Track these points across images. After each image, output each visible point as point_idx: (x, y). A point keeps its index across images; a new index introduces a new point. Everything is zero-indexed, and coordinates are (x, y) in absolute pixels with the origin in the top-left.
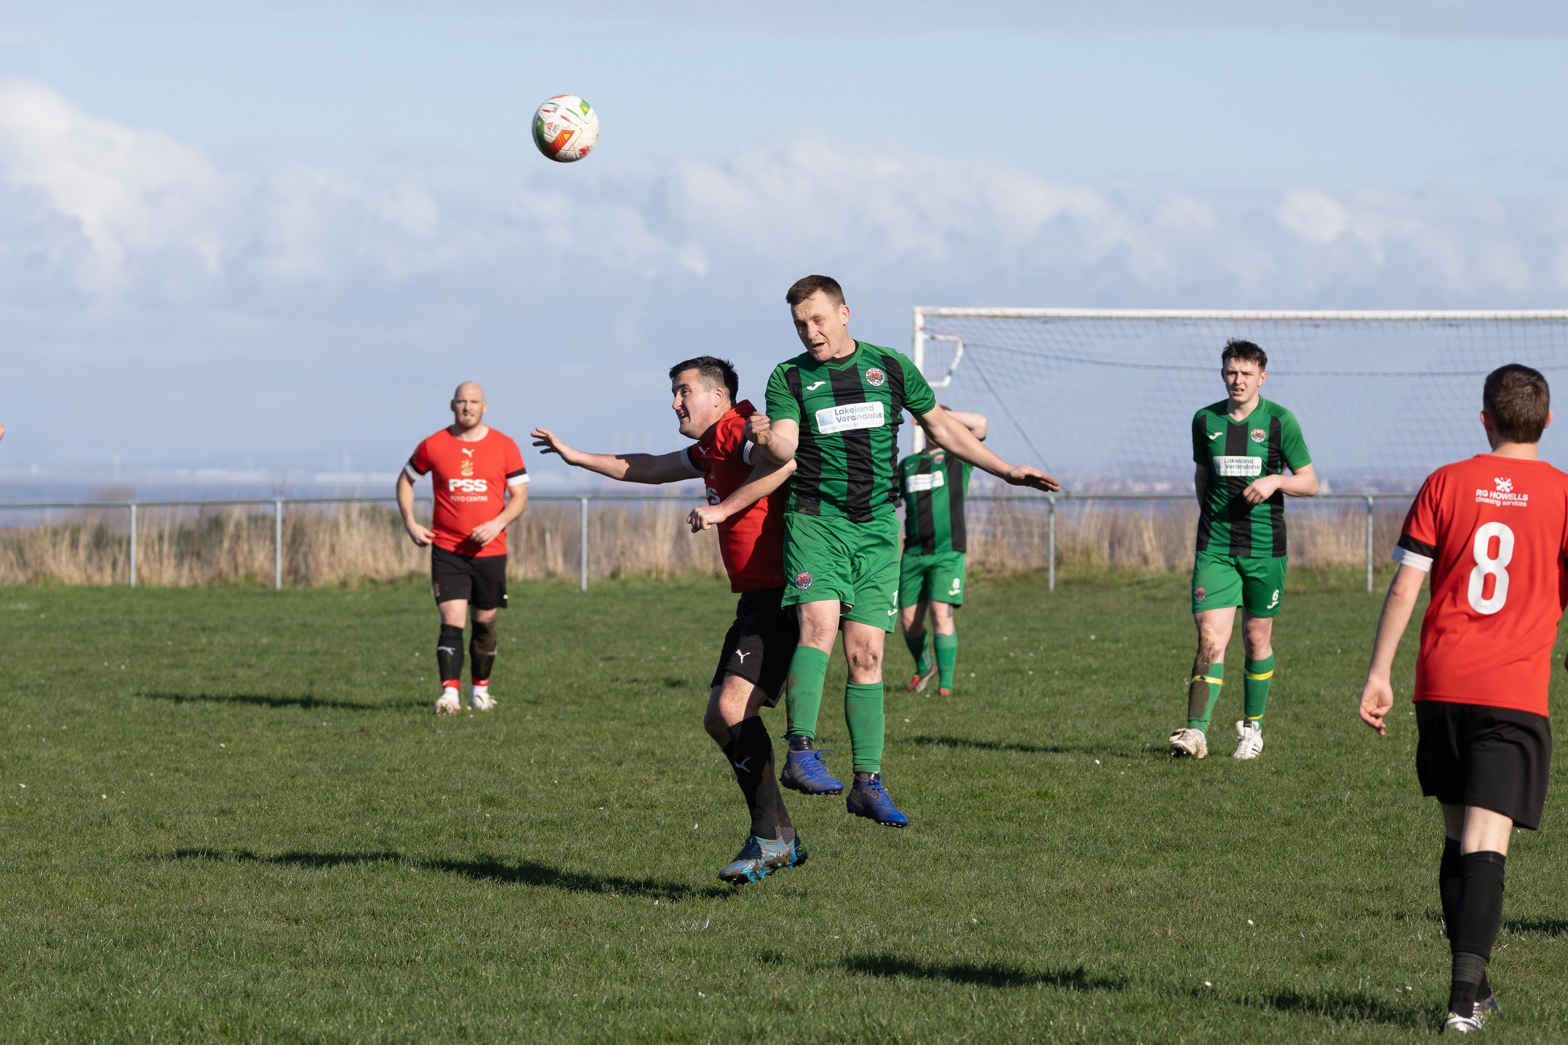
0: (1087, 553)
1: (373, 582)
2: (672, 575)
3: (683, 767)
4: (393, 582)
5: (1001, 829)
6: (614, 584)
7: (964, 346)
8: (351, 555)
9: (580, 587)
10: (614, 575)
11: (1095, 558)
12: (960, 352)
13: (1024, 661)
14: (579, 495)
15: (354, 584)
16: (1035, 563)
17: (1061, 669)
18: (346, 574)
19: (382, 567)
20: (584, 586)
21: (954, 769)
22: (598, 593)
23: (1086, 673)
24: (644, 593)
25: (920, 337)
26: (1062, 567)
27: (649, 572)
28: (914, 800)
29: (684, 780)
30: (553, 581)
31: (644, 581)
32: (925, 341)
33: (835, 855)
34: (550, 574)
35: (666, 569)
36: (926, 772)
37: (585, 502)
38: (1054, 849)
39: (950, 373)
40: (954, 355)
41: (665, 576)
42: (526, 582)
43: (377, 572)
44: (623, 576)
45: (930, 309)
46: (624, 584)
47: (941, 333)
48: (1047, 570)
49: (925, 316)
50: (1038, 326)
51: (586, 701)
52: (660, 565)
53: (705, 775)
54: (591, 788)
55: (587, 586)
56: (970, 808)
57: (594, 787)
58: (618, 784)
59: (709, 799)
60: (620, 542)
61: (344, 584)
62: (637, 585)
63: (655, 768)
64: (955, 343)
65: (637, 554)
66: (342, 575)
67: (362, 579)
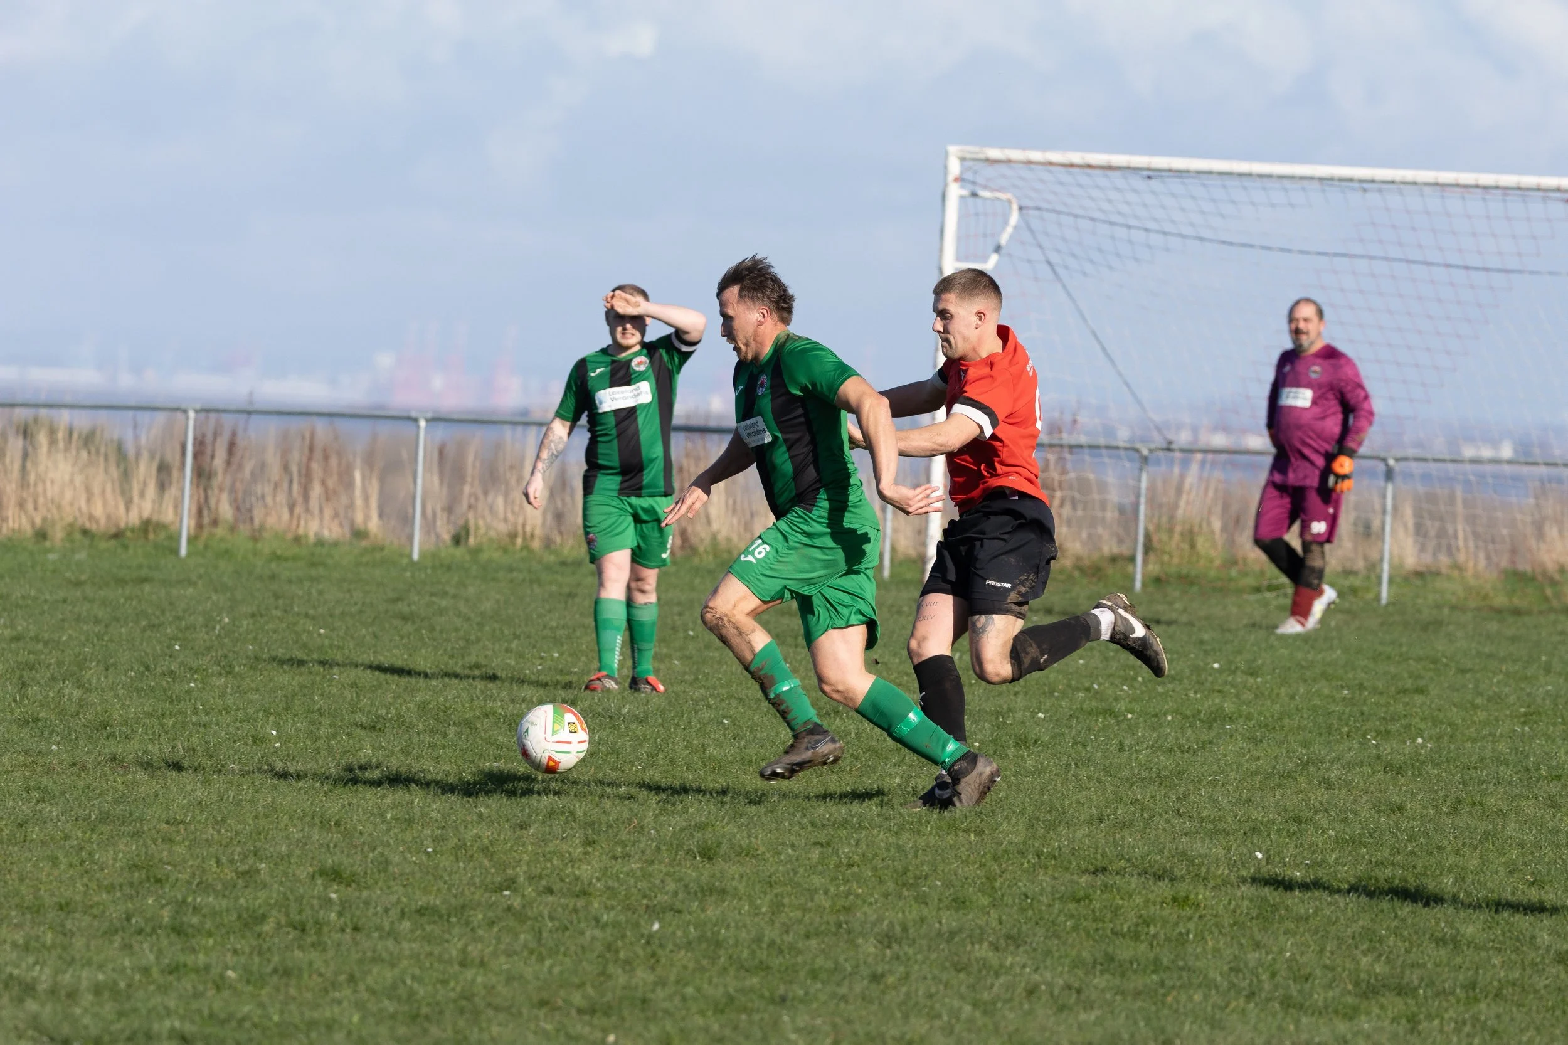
0: (1190, 537)
1: (85, 532)
2: (548, 543)
3: (624, 835)
4: (118, 535)
5: (1125, 951)
6: (459, 552)
7: (1021, 208)
8: (52, 491)
9: (410, 556)
10: (457, 540)
11: (1201, 543)
12: (1014, 218)
13: (1116, 699)
14: (414, 414)
15: (58, 534)
16: (1110, 547)
17: (1176, 712)
18: (44, 520)
19: (98, 511)
20: (416, 556)
21: (1039, 857)
22: (436, 563)
23: (1215, 718)
24: (511, 570)
25: (955, 192)
26: (1152, 557)
27: (513, 536)
28: (985, 901)
29: (626, 856)
30: (364, 543)
31: (505, 551)
32: (963, 201)
33: (876, 978)
34: (359, 534)
35: (538, 532)
36: (995, 859)
37: (423, 423)
38: (1209, 985)
39: (998, 249)
40: (1006, 222)
41: (536, 545)
42: (320, 542)
43: (91, 517)
44: (472, 541)
45: (972, 150)
46: (476, 552)
47: (985, 187)
48: (1132, 559)
49: (963, 159)
50: (1138, 183)
51: (452, 732)
52: (528, 529)
53: (658, 849)
54: (486, 862)
55: (422, 554)
56: (1072, 916)
57: (491, 860)
58: (526, 857)
59: (671, 886)
60: (467, 489)
61: (41, 535)
62: (497, 555)
63: (579, 835)
64: (1009, 202)
65: (492, 509)
66: (38, 521)
67: (70, 529)
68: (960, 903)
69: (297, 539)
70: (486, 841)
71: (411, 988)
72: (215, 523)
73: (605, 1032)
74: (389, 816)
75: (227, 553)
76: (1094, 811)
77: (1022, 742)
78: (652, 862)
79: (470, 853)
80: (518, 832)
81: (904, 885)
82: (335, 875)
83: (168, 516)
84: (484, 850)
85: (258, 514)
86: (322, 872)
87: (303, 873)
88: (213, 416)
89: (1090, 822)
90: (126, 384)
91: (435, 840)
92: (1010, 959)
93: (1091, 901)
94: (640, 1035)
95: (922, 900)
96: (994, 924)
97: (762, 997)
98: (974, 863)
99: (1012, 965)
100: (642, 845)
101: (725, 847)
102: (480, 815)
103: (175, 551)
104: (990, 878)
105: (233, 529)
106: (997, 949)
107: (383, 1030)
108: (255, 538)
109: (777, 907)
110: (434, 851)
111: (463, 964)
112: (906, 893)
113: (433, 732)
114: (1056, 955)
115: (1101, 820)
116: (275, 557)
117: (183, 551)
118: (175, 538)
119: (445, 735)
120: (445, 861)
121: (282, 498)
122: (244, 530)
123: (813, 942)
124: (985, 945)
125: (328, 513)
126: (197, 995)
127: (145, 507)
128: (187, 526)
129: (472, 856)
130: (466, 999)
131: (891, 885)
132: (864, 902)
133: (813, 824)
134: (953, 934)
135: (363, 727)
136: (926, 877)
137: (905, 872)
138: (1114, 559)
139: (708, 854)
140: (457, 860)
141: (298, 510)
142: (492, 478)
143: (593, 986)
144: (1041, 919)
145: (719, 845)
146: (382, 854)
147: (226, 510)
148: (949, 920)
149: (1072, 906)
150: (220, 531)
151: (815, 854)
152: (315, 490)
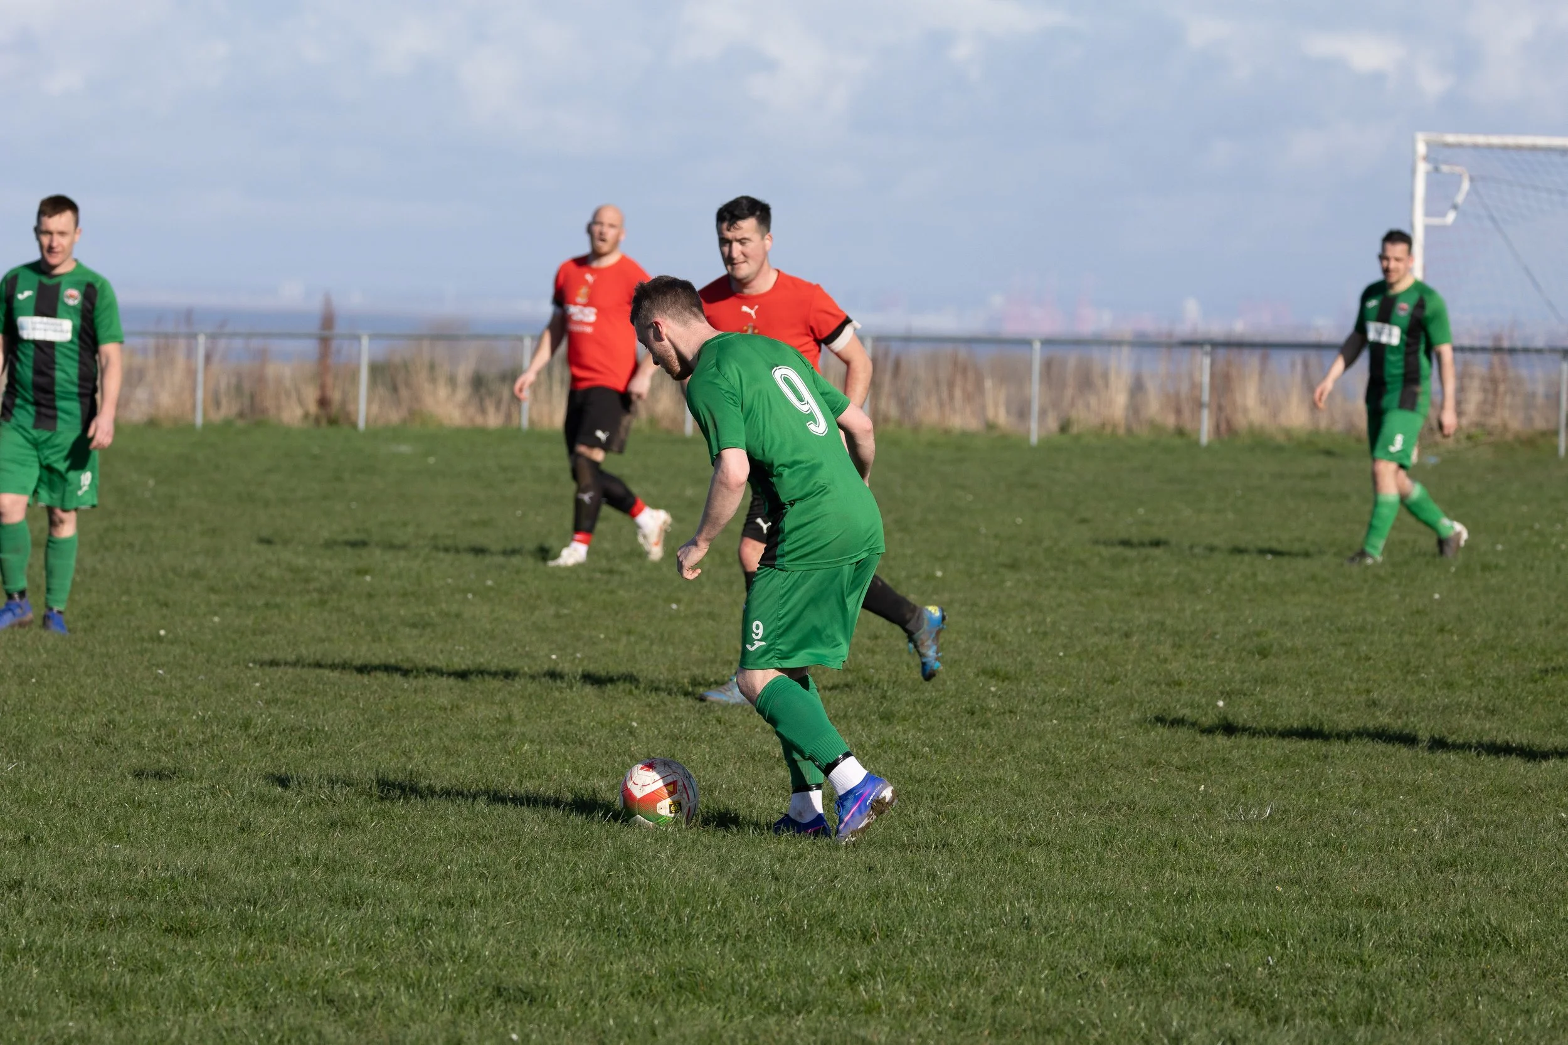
2: (1129, 431)
3: (1201, 641)
6: (1066, 438)
7: (1472, 179)
9: (1028, 439)
10: (1064, 428)
12: (1466, 185)
14: (1030, 337)
16: (1540, 424)
20: (1034, 439)
22: (1048, 447)
24: (1103, 450)
25: (1422, 168)
27: (1103, 426)
28: (1468, 683)
29: (1204, 656)
30: (996, 433)
31: (1098, 435)
32: (1428, 174)
34: (991, 426)
35: (1122, 423)
36: (1474, 653)
37: (1037, 346)
39: (1455, 207)
40: (1460, 189)
41: (1121, 431)
42: (964, 434)
44: (1075, 430)
45: (1434, 137)
46: (1078, 438)
47: (1446, 162)
48: (1556, 433)
49: (1429, 144)
50: (1555, 158)
51: (1070, 568)
52: (1114, 420)
53: (1227, 650)
54: (1103, 662)
55: (1040, 440)
56: (1532, 693)
57: (1106, 660)
58: (1131, 658)
59: (1238, 677)
60: (1069, 392)
62: (1093, 440)
63: (1169, 641)
64: (1460, 176)
65: (1088, 406)
68: (1450, 685)
69: (947, 432)
70: (1101, 647)
71: (1054, 754)
72: (886, 420)
73: (1198, 783)
74: (1029, 630)
75: (895, 443)
76: (1543, 617)
77: (1485, 568)
78: (1223, 660)
79: (1090, 656)
80: (1125, 640)
81: (1408, 672)
82: (994, 674)
84: (1100, 653)
85: (918, 412)
86: (984, 672)
87: (970, 673)
89: (1540, 624)
91: (1065, 647)
92: (1488, 726)
93: (1544, 682)
94: (1222, 785)
95: (1422, 683)
96: (1476, 699)
97: (1310, 755)
98: (1457, 655)
99: (1490, 729)
100: (1216, 648)
101: (1275, 648)
102: (1096, 628)
104: (1471, 666)
105: (900, 424)
106: (1478, 718)
107: (1036, 785)
108: (916, 428)
109: (1318, 692)
110: (1065, 655)
111: (1091, 736)
112: (1409, 678)
113: (1056, 569)
114: (1522, 721)
115: (1548, 623)
116: (932, 445)
119: (1065, 571)
120: (1073, 662)
121: (934, 400)
122: (907, 424)
123: (1344, 715)
124: (1470, 715)
125: (968, 410)
126: (898, 763)
129: (1092, 658)
130: (1094, 761)
131: (1398, 673)
132: (1380, 685)
133: (1339, 630)
134: (1446, 707)
135: (1004, 566)
136: (1423, 667)
137: (1408, 663)
138: (1543, 434)
139: (1264, 653)
140: (1081, 661)
141: (947, 409)
142: (1086, 382)
143: (1186, 750)
144: (1509, 695)
145: (1271, 646)
146: (1027, 658)
147: (893, 411)
148: (1442, 698)
149: (1531, 685)
151: (1341, 652)
152: (958, 393)
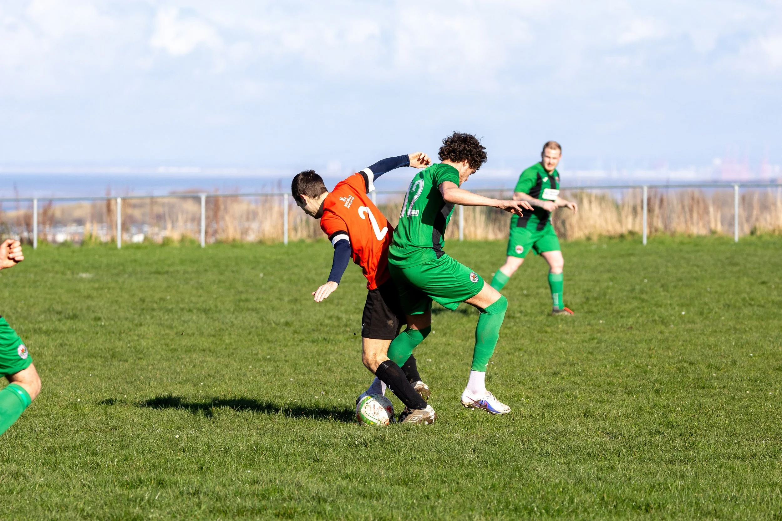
1: (606, 237)
4: (620, 237)
6: (754, 238)
8: (592, 222)
9: (734, 239)
10: (753, 233)
14: (733, 183)
15: (595, 238)
18: (590, 233)
19: (610, 228)
20: (736, 239)
22: (744, 243)
24: (774, 243)
27: (774, 230)
30: (716, 236)
31: (772, 236)
34: (713, 232)
37: (737, 188)
42: (699, 237)
43: (608, 231)
44: (758, 233)
46: (760, 237)
55: (739, 239)
60: (754, 212)
61: (589, 239)
62: (768, 238)
65: (765, 220)
66: (587, 232)
67: (600, 236)
69: (689, 236)
72: (656, 230)
75: (662, 243)
83: (637, 229)
85: (673, 226)
88: (653, 190)
90: (615, 175)
91: (753, 352)
103: (641, 242)
105: (664, 232)
108: (673, 234)
116: (682, 243)
117: (645, 241)
118: (641, 237)
121: (682, 219)
122: (668, 233)
125: (701, 224)
127: (629, 225)
128: (645, 232)
141: (689, 224)
142: (765, 206)
147: (660, 225)
150: (659, 234)
152: (695, 215)
